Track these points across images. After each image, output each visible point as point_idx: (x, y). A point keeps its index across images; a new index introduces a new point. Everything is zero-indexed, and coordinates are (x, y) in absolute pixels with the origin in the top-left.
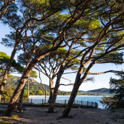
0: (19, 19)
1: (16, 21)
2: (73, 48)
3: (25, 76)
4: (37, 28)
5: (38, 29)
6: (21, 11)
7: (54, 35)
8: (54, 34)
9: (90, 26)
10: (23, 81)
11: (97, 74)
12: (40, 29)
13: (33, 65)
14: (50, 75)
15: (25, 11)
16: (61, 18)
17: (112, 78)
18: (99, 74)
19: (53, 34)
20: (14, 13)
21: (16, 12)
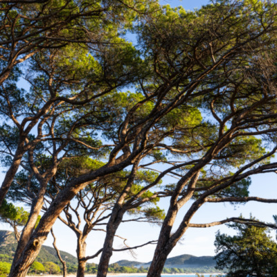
0: (19, 96)
1: (12, 99)
2: (142, 166)
3: (41, 231)
4: (59, 118)
5: (62, 120)
6: (27, 79)
7: (96, 134)
8: (96, 131)
9: (181, 121)
10: (37, 243)
11: (205, 227)
12: (66, 120)
13: (62, 203)
14: (78, 227)
15: (35, 81)
16: (119, 99)
17: (221, 234)
18: (210, 226)
19: (94, 133)
20: (12, 82)
21: (16, 80)
